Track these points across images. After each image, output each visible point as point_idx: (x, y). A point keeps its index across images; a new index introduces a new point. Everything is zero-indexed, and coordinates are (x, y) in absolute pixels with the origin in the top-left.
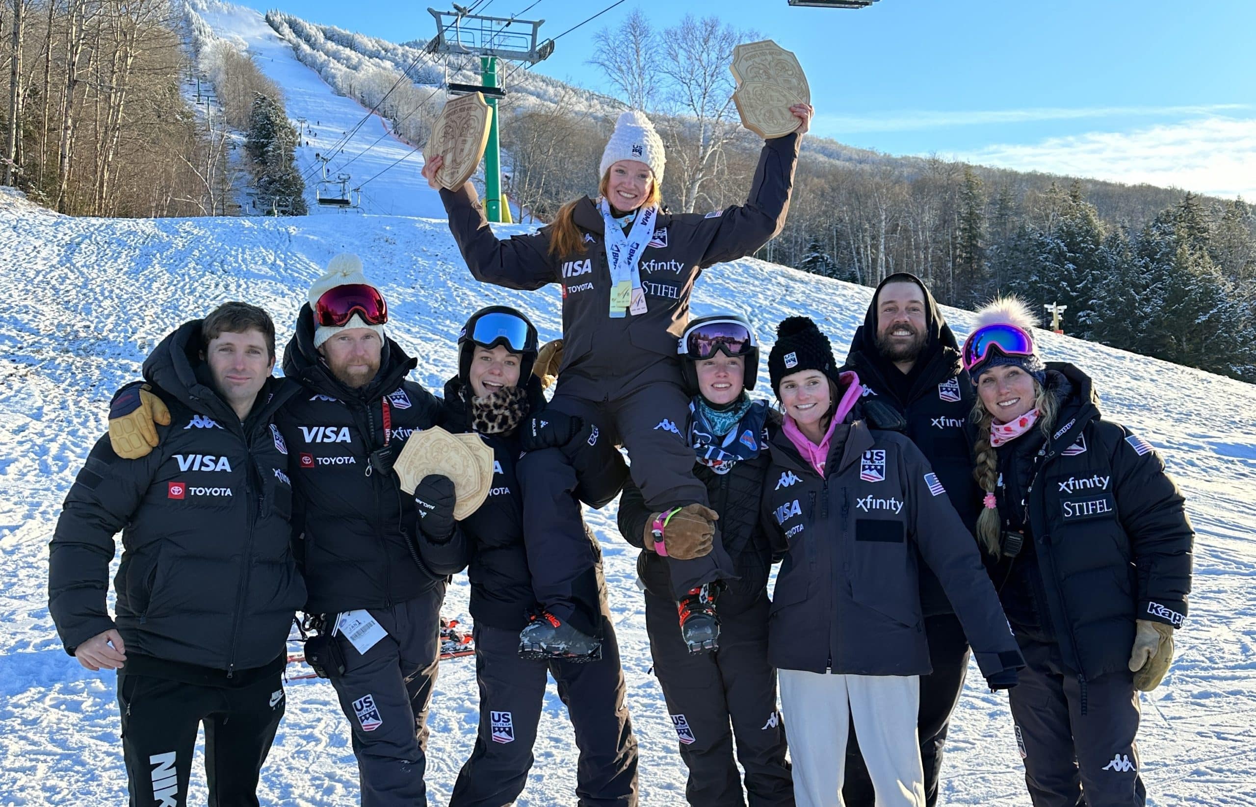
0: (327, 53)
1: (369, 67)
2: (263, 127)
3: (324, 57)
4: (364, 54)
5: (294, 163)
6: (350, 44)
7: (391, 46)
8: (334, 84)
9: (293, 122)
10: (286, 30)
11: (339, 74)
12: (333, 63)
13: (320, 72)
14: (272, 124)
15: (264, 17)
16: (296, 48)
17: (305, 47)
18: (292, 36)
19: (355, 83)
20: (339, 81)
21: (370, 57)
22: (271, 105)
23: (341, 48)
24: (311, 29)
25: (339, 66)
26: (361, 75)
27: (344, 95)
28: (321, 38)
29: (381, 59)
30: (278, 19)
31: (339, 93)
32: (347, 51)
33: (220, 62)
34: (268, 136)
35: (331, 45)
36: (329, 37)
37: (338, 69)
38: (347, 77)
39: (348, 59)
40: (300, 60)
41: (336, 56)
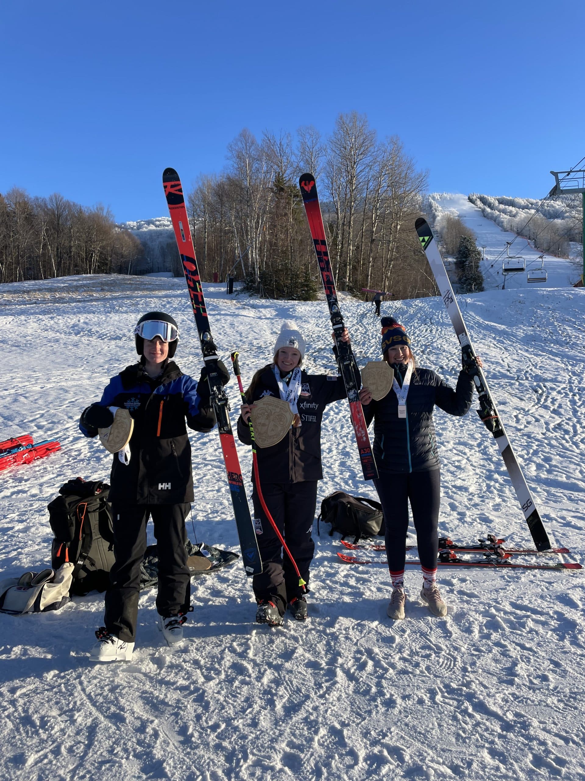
0: (499, 211)
1: (522, 214)
2: (464, 253)
3: (498, 213)
4: (519, 208)
5: (479, 269)
6: (512, 204)
7: (534, 201)
8: (502, 226)
9: (480, 249)
10: (479, 202)
11: (505, 220)
12: (503, 216)
13: (495, 221)
14: (469, 250)
15: (467, 198)
16: (483, 211)
17: (488, 210)
18: (481, 205)
19: (513, 224)
20: (505, 224)
21: (523, 209)
22: (468, 241)
23: (507, 207)
24: (491, 199)
25: (506, 216)
26: (517, 219)
27: (507, 231)
28: (497, 203)
29: (529, 209)
30: (474, 197)
31: (505, 230)
32: (511, 208)
33: (445, 224)
34: (466, 257)
35: (502, 206)
36: (501, 202)
37: (505, 218)
38: (509, 221)
39: (511, 212)
40: (485, 217)
41: (504, 211)
